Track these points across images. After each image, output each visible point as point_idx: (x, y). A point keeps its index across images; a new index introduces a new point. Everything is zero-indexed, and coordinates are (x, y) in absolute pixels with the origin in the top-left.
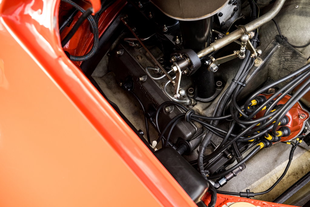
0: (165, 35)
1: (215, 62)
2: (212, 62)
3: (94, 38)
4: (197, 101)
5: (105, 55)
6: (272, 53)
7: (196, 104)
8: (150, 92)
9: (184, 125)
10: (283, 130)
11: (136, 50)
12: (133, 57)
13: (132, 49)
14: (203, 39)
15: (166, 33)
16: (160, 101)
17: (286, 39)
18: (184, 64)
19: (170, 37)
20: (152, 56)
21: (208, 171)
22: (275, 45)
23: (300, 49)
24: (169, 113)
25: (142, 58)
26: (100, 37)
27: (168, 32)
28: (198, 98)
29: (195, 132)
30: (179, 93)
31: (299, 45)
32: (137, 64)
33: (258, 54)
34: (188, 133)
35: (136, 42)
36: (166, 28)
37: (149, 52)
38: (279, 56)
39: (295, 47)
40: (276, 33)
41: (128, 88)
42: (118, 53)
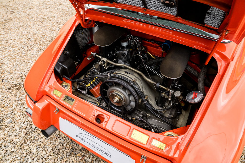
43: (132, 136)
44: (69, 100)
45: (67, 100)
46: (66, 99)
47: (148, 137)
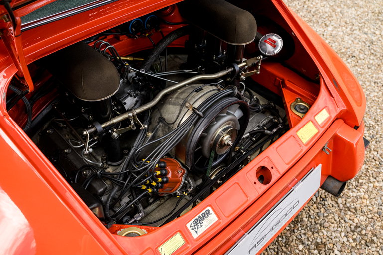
0: (83, 114)
1: (116, 132)
2: (114, 132)
3: (28, 120)
4: (109, 165)
5: (37, 134)
6: (158, 128)
7: (108, 168)
8: (73, 161)
9: (98, 183)
10: (162, 178)
11: (64, 130)
12: (61, 135)
13: (61, 129)
14: (106, 116)
15: (83, 113)
16: (79, 166)
17: (164, 119)
18: (92, 130)
19: (86, 116)
20: (77, 134)
21: (115, 219)
22: (159, 123)
23: (172, 125)
24: (86, 175)
25: (68, 136)
26: (33, 119)
27: (85, 113)
28: (109, 163)
29: (106, 188)
30: (88, 150)
31: (171, 122)
32: (64, 140)
33: (145, 128)
34: (101, 189)
35: (64, 122)
36: (83, 109)
37: (75, 131)
38: (162, 130)
39: (169, 124)
40: (159, 116)
41: (54, 159)
42: (48, 132)
43: (305, 141)
44: (202, 221)
45: (201, 226)
46: (196, 227)
47: (310, 122)
